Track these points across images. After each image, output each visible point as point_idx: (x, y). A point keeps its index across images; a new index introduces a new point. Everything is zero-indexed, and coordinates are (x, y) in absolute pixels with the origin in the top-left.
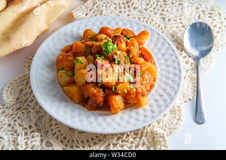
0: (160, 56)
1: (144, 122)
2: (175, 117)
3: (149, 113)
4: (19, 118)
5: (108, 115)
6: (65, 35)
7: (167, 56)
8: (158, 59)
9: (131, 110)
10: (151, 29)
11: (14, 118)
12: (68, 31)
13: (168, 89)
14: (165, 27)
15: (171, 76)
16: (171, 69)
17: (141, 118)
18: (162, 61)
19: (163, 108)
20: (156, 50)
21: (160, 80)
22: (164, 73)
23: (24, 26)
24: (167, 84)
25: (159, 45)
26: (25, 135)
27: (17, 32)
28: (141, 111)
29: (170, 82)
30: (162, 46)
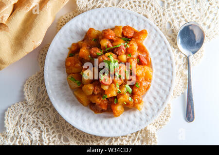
0: (156, 54)
1: (140, 125)
2: (165, 114)
3: (144, 116)
4: (40, 115)
5: (111, 117)
6: (71, 31)
7: (163, 56)
8: (155, 58)
9: (129, 112)
10: (149, 24)
11: (36, 115)
12: (73, 27)
13: (161, 91)
14: (164, 15)
15: (164, 77)
16: (165, 70)
17: (138, 121)
18: (158, 61)
19: (156, 112)
20: (153, 48)
21: (155, 82)
22: (159, 74)
23: (33, 30)
24: (161, 86)
25: (156, 43)
26: (47, 132)
27: (28, 37)
28: (137, 113)
29: (163, 84)
30: (158, 44)
